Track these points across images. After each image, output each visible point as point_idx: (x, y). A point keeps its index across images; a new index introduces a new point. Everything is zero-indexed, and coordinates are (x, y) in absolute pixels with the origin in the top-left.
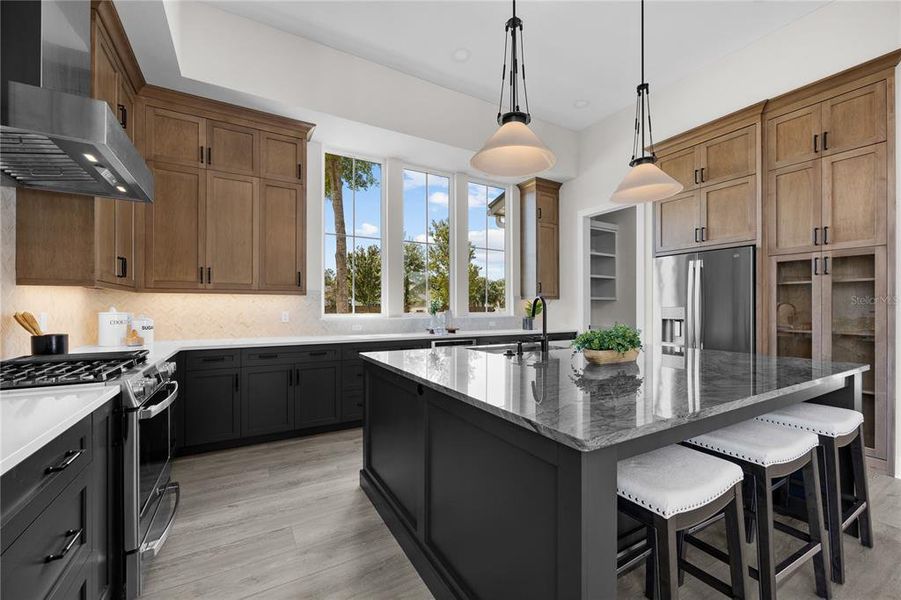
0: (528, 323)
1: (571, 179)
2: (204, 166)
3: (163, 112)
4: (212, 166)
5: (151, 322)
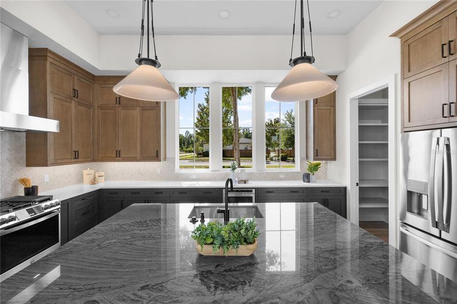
0: (307, 178)
1: (342, 72)
2: (118, 105)
3: (103, 86)
4: (121, 105)
5: (103, 174)
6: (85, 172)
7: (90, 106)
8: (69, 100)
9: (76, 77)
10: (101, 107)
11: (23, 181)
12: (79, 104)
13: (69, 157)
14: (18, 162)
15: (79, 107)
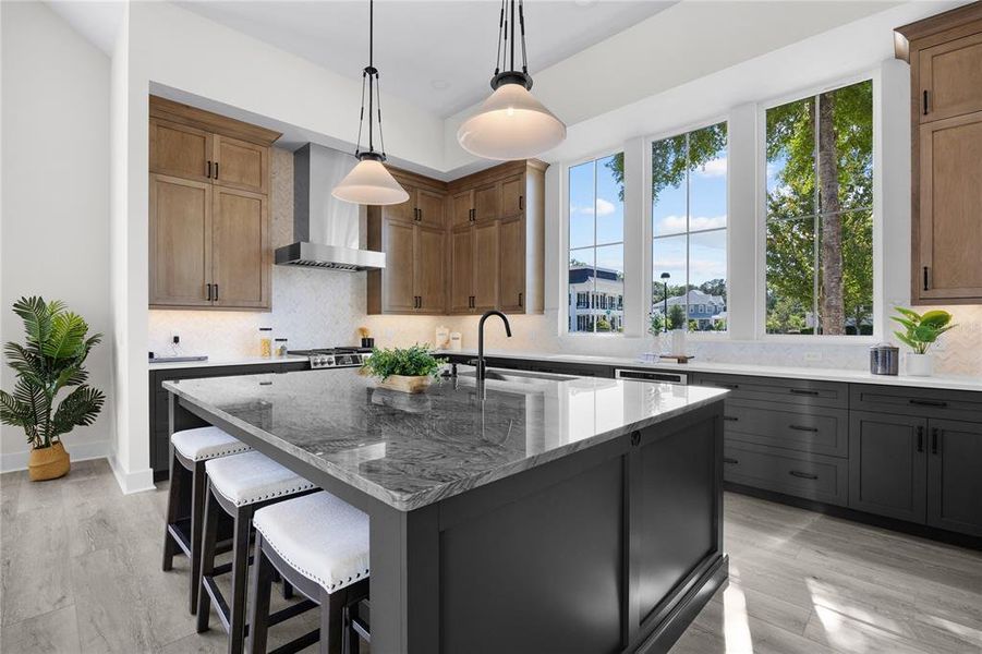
2: (472, 223)
3: (457, 195)
4: (476, 222)
5: (459, 335)
6: (438, 331)
7: (439, 230)
8: (410, 226)
9: (419, 192)
10: (456, 230)
11: (363, 331)
12: (422, 228)
13: (409, 304)
14: (359, 309)
15: (424, 234)
